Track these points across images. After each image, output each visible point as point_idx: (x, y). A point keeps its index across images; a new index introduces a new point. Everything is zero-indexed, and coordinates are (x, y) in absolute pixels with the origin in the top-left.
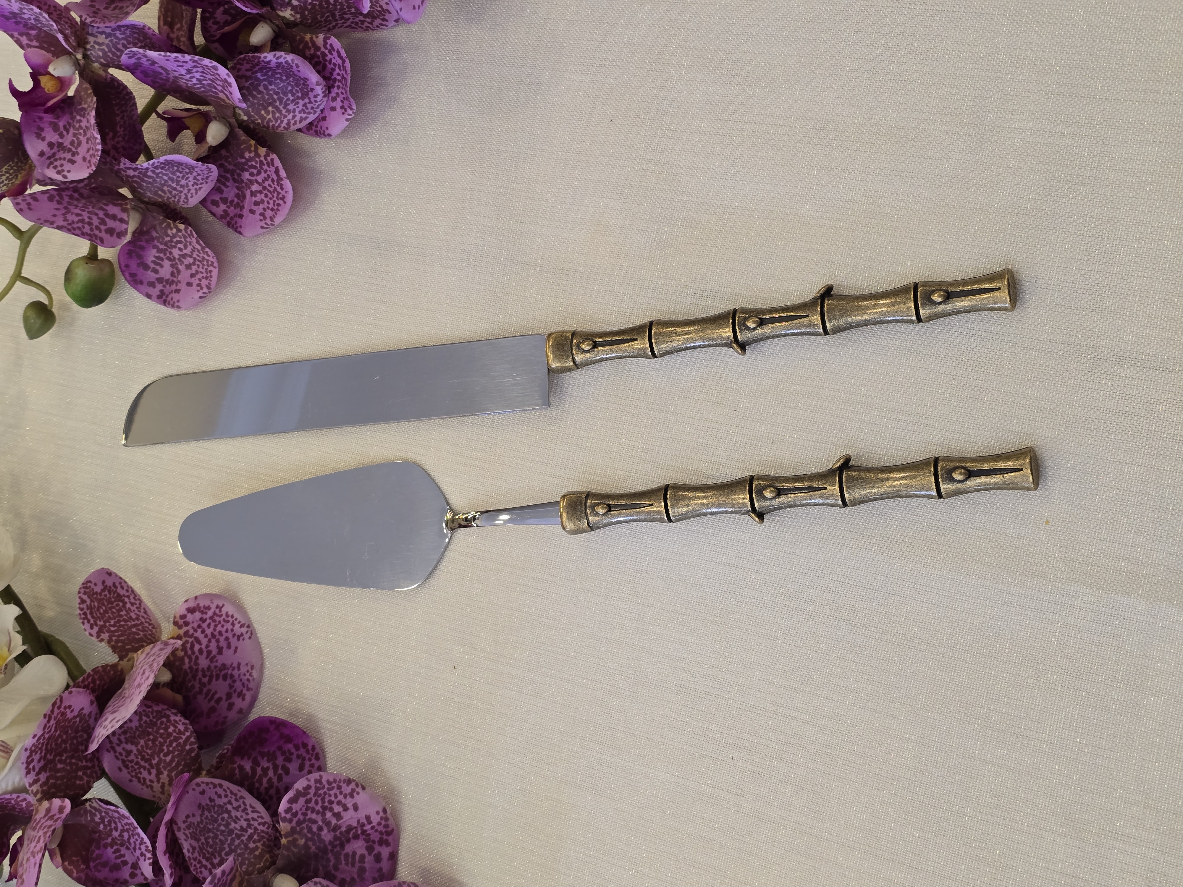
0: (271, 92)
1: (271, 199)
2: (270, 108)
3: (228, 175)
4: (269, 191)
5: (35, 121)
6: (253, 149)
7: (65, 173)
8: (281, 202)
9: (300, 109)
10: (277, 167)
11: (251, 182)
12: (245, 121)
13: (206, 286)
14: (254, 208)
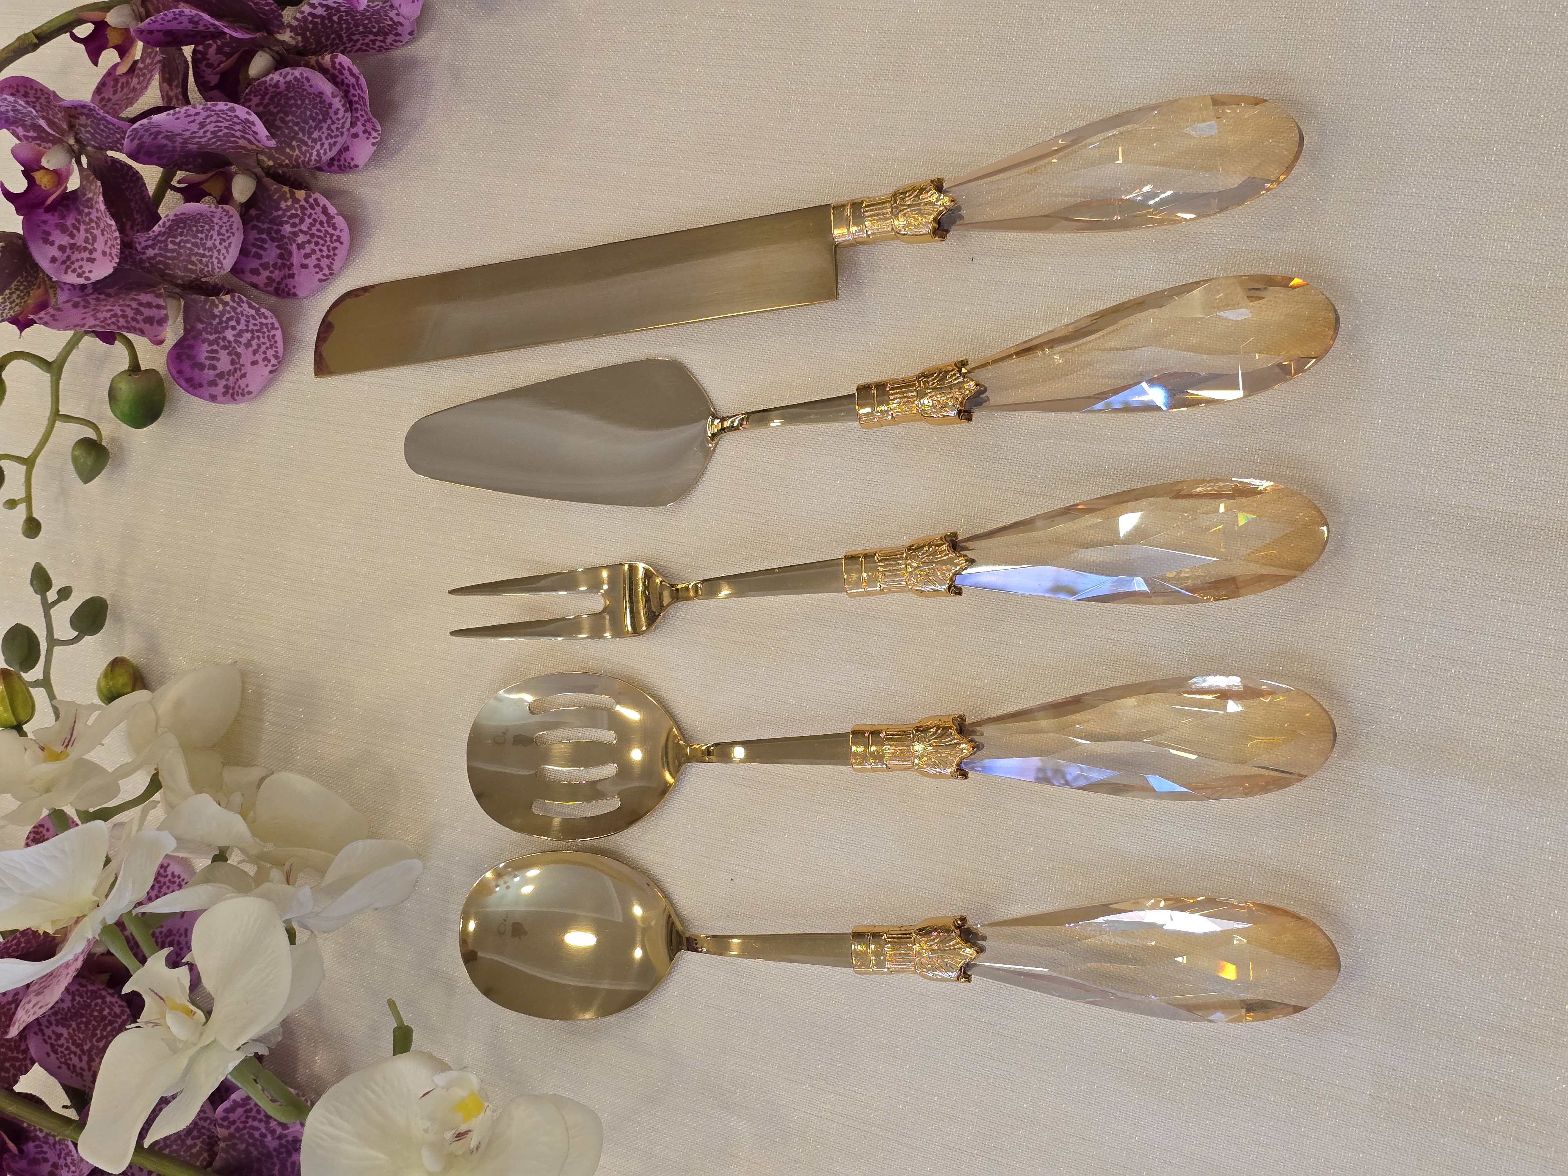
0: (290, 125)
1: (323, 245)
2: (294, 143)
3: (265, 236)
4: (319, 237)
5: (39, 225)
6: (288, 195)
7: (86, 274)
8: (336, 244)
9: (325, 135)
11: (296, 234)
12: (272, 166)
13: (273, 355)
14: (305, 262)
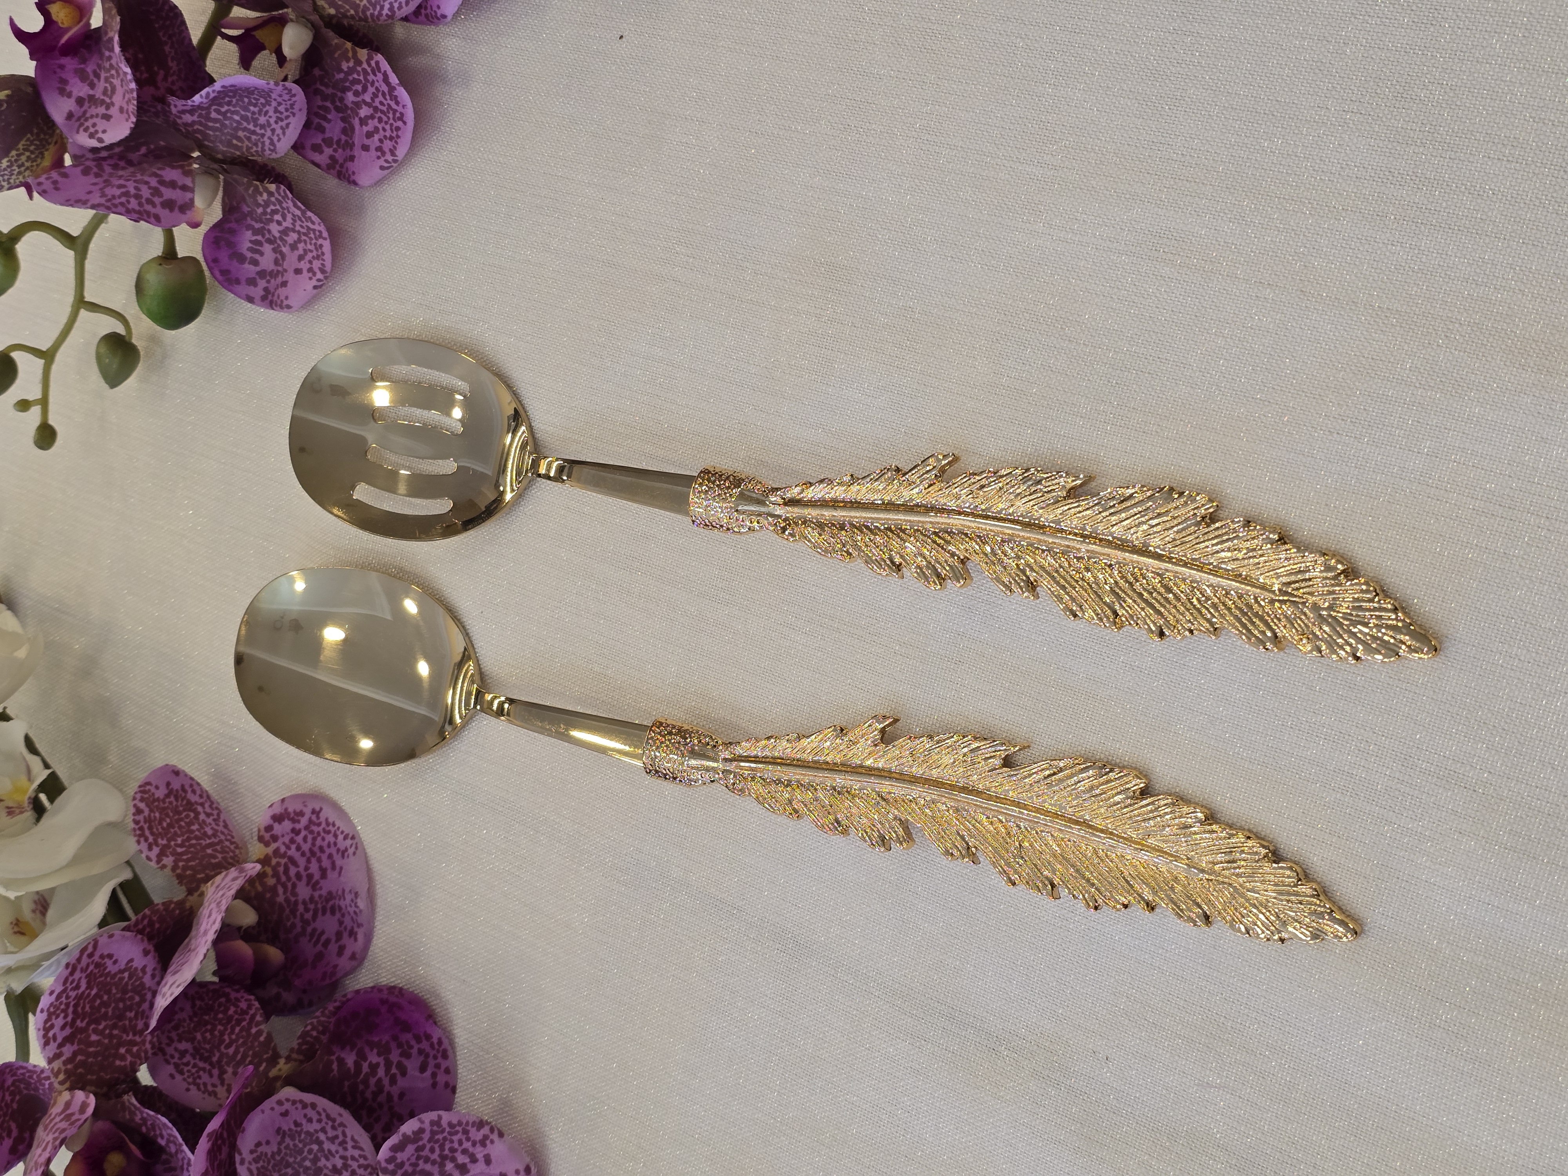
1: (386, 123)
3: (328, 104)
4: (382, 112)
5: (55, 73)
6: (350, 54)
7: (100, 135)
8: (400, 123)
10: (385, 71)
11: (358, 105)
12: (333, 15)
13: (320, 269)
14: (367, 142)
